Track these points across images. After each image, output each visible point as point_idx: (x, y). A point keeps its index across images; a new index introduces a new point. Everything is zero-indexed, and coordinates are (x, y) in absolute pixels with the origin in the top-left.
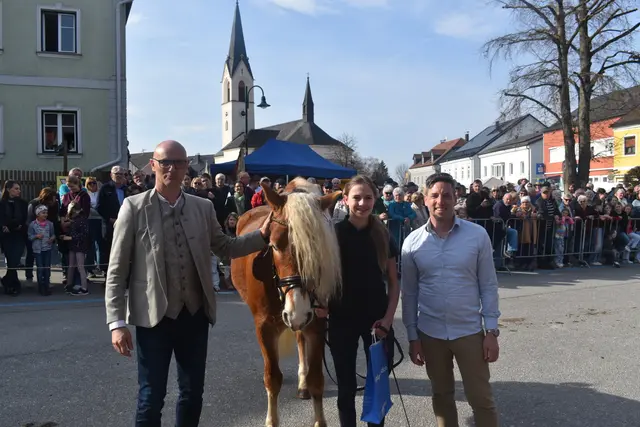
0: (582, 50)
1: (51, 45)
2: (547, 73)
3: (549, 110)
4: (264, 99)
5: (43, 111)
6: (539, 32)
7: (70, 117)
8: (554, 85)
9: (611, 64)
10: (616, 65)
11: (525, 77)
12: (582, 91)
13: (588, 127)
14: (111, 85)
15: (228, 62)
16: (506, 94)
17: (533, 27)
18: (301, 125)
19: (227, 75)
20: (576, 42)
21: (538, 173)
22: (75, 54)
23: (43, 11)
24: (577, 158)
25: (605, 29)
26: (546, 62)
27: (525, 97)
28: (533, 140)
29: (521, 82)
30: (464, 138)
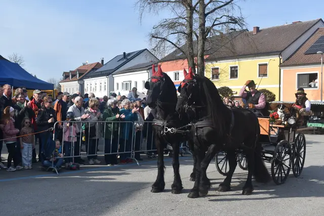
0: (201, 11)
8: (184, 33)
9: (219, 23)
12: (200, 38)
13: (203, 63)
16: (153, 37)
20: (198, 8)
26: (180, 17)
27: (166, 39)
30: (100, 63)
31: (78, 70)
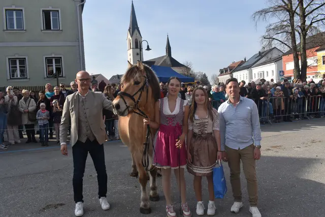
0: (301, 14)
1: (48, 26)
2: (284, 26)
3: (286, 44)
4: (148, 46)
5: (46, 58)
6: (279, 7)
7: (58, 60)
8: (287, 32)
9: (315, 21)
10: (318, 21)
11: (274, 29)
12: (301, 34)
13: (305, 52)
14: (76, 44)
15: (129, 30)
16: (264, 38)
17: (276, 4)
18: (165, 58)
19: (129, 36)
20: (298, 11)
21: (280, 75)
22: (59, 30)
23: (43, 11)
24: (300, 67)
25: (312, 3)
26: (283, 21)
27: (274, 39)
28: (277, 60)
29: (271, 31)
30: (244, 60)
31: (229, 67)
